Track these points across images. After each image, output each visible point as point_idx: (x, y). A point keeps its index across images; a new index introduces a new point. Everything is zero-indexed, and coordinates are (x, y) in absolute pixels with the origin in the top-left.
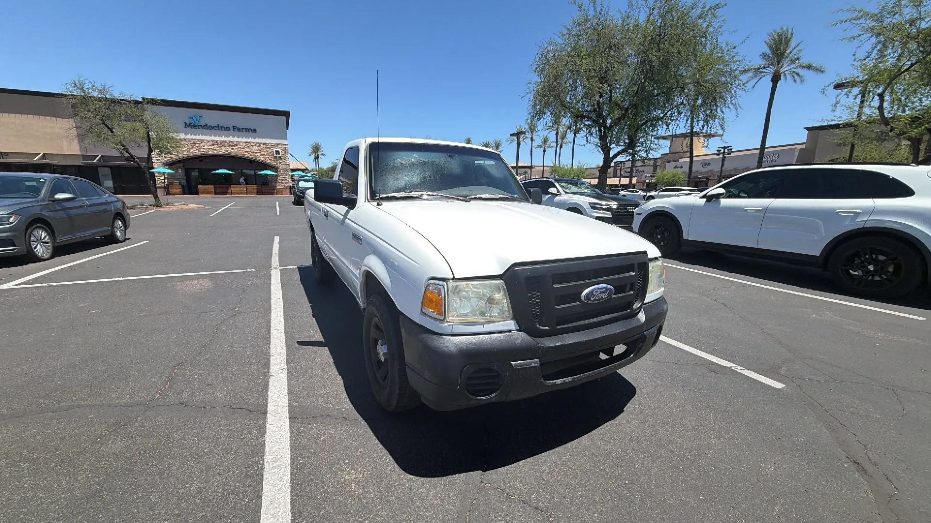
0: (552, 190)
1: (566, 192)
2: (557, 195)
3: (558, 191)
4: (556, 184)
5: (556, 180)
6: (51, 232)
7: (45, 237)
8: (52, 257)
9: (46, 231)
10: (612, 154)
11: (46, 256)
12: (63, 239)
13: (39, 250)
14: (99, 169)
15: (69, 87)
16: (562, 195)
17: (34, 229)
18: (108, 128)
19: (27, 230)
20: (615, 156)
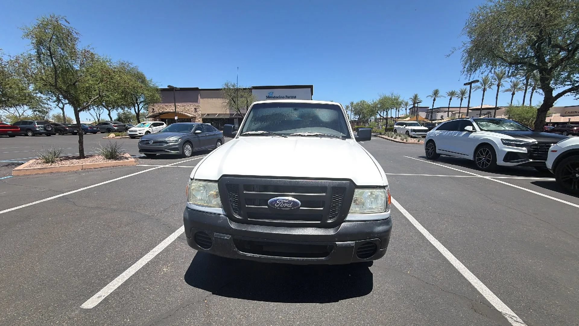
0: (469, 128)
1: (481, 130)
2: (472, 132)
3: (474, 128)
4: (474, 124)
5: (475, 120)
6: (192, 147)
7: (190, 148)
8: (191, 156)
9: (190, 146)
10: (554, 94)
11: (189, 155)
12: (196, 149)
13: (187, 153)
14: (234, 119)
15: (224, 85)
16: (477, 132)
17: (187, 144)
18: (234, 101)
19: (183, 145)
20: (559, 95)
